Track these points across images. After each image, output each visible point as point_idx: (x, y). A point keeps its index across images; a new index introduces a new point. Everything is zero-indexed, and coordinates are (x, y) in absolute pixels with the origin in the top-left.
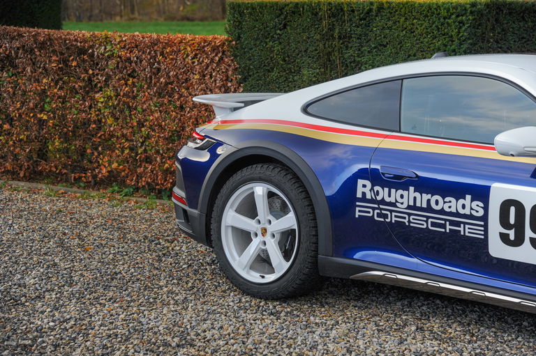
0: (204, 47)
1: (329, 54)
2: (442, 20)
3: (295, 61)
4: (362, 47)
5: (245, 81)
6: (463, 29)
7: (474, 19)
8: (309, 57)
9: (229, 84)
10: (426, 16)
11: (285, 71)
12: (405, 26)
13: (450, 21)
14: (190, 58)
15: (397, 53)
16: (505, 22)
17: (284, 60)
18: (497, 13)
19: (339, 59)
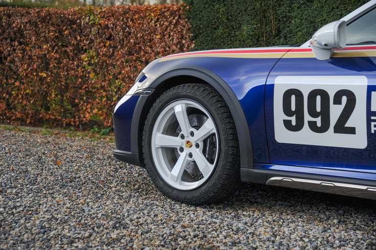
0: (164, 12)
1: (265, 11)
3: (236, 19)
4: (292, 4)
5: (196, 38)
8: (249, 15)
9: (184, 42)
11: (228, 28)
14: (153, 22)
15: (322, 7)
17: (228, 19)
19: (273, 15)
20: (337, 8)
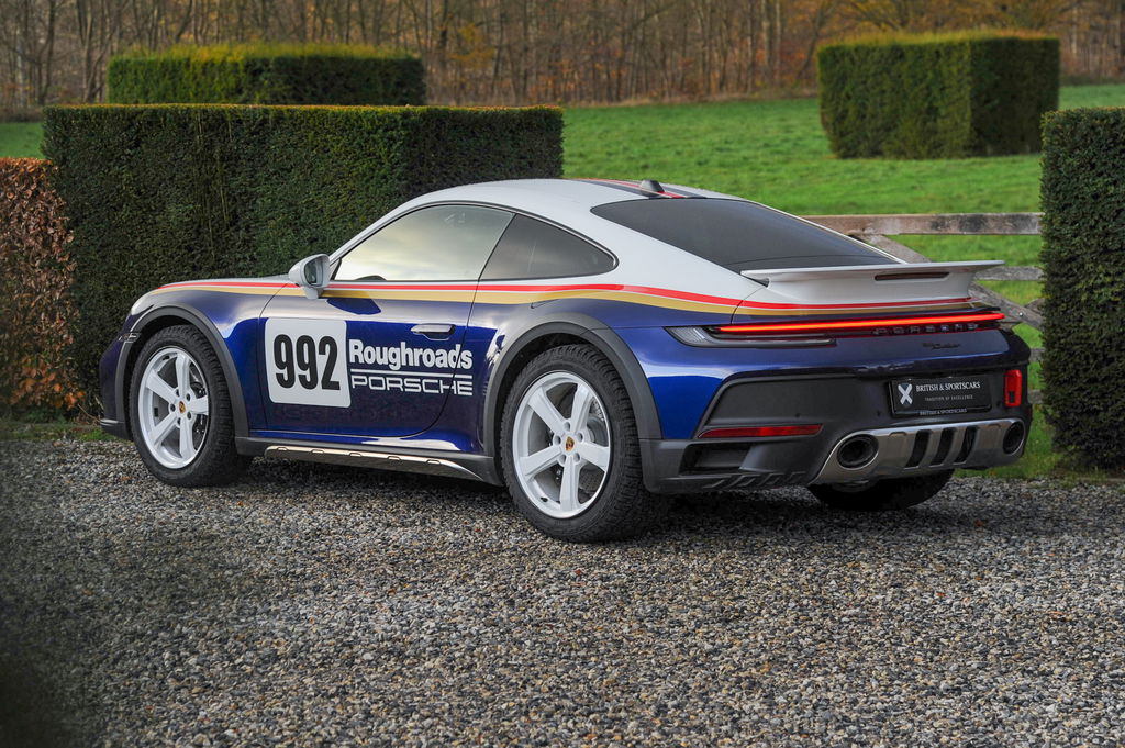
0: (6, 175)
1: (207, 182)
2: (365, 135)
3: (156, 193)
4: (256, 172)
5: (78, 226)
6: (394, 148)
7: (408, 134)
8: (178, 187)
9: (51, 231)
10: (344, 130)
11: (141, 208)
12: (315, 143)
13: (376, 137)
15: (307, 180)
16: (450, 138)
17: (139, 193)
18: (437, 126)
19: (223, 190)
20: (331, 183)
